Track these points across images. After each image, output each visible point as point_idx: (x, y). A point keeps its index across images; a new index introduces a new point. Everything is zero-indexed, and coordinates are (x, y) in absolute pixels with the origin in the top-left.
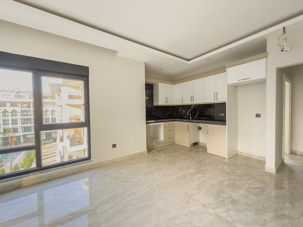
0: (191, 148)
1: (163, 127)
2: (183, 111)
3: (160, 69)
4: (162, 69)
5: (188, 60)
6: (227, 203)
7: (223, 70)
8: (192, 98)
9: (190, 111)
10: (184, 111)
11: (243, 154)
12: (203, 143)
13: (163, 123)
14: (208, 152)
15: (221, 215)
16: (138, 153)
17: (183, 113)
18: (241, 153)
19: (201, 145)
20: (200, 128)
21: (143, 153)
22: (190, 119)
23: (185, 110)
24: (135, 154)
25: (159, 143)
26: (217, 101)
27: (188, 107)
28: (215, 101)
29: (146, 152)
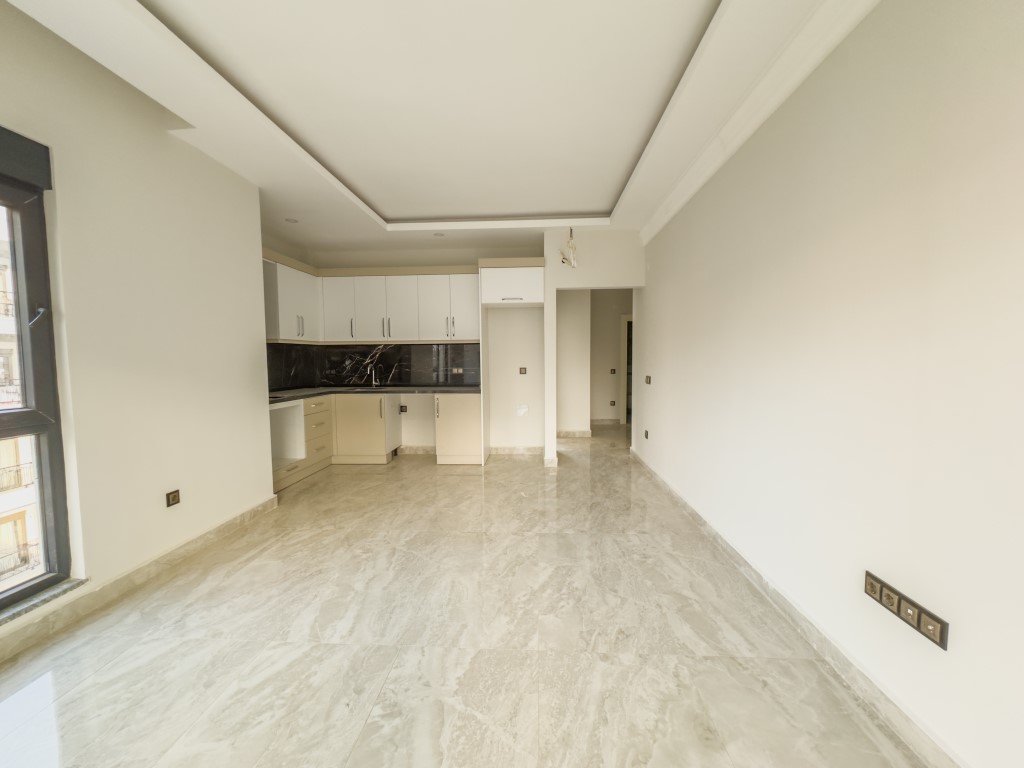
0: (389, 465)
1: (303, 414)
2: (344, 362)
3: (287, 220)
4: (296, 222)
5: (388, 220)
6: (537, 518)
7: (471, 266)
8: (386, 326)
9: (372, 362)
10: (347, 363)
11: (500, 452)
12: (411, 448)
13: (301, 402)
14: (440, 461)
15: (543, 532)
16: (253, 510)
17: (345, 368)
18: (497, 449)
19: (407, 452)
20: (403, 409)
21: (265, 506)
22: (371, 385)
23: (351, 358)
24: (243, 515)
25: (296, 467)
26: (453, 338)
27: (365, 350)
28: (448, 338)
29: (272, 501)
